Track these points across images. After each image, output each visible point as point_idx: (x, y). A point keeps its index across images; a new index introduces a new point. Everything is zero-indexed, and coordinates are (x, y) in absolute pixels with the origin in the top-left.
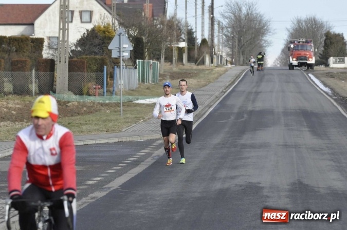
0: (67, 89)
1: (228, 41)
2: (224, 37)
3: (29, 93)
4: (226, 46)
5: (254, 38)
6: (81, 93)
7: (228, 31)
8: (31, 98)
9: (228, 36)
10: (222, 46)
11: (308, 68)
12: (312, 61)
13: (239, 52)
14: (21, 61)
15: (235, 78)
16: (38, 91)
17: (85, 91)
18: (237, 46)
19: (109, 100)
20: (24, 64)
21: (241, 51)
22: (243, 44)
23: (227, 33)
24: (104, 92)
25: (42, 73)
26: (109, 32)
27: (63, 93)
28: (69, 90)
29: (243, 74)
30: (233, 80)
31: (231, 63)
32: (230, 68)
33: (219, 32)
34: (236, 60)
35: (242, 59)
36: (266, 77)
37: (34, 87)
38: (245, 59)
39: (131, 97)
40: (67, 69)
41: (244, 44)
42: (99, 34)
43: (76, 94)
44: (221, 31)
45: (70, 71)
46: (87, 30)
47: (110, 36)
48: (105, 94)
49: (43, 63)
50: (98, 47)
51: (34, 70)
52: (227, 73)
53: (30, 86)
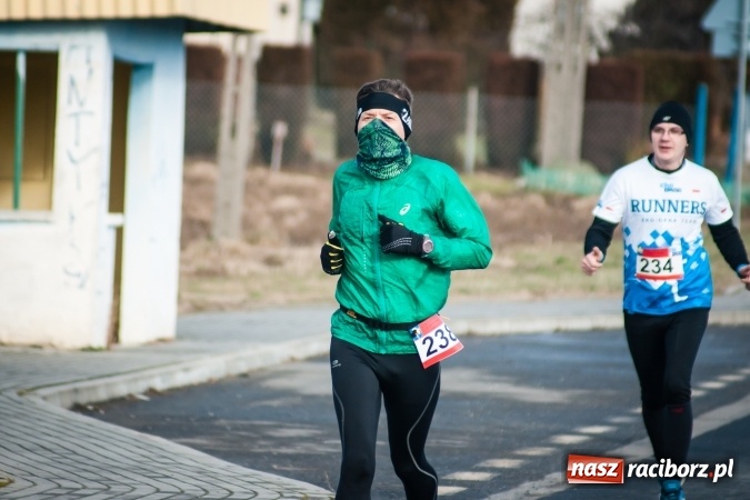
0: (576, 154)
27: (563, 168)
28: (584, 157)
37: (471, 146)
40: (580, 91)
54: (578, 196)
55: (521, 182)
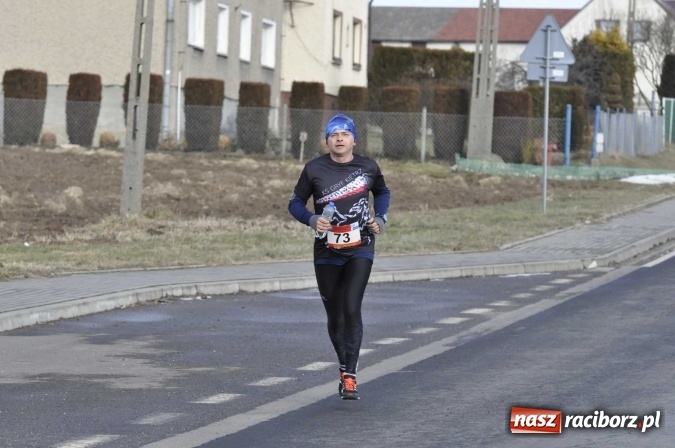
0: (489, 150)
3: (413, 155)
6: (517, 159)
8: (417, 165)
14: (401, 92)
16: (432, 154)
17: (526, 153)
19: (574, 173)
20: (406, 98)
24: (565, 159)
25: (441, 116)
26: (616, 45)
27: (481, 158)
28: (494, 151)
37: (425, 145)
39: (619, 170)
40: (491, 110)
42: (596, 47)
43: (506, 160)
45: (496, 113)
46: (574, 41)
47: (617, 51)
48: (568, 162)
49: (444, 97)
50: (585, 71)
51: (425, 111)
53: (417, 141)
54: (488, 176)
55: (454, 168)
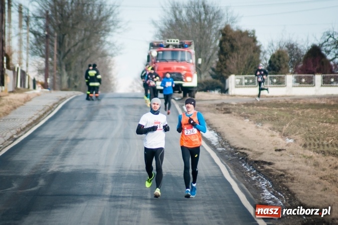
1: (38, 43)
2: (32, 36)
4: (35, 53)
5: (89, 38)
7: (39, 25)
9: (39, 34)
10: (28, 53)
11: (185, 96)
12: (192, 82)
13: (60, 65)
15: (41, 113)
18: (56, 53)
21: (63, 63)
22: (67, 49)
23: (36, 28)
29: (60, 106)
30: (36, 117)
31: (45, 86)
32: (38, 95)
33: (21, 26)
34: (53, 81)
35: (65, 78)
36: (102, 112)
38: (73, 79)
41: (69, 50)
44: (24, 23)
52: (28, 103)
